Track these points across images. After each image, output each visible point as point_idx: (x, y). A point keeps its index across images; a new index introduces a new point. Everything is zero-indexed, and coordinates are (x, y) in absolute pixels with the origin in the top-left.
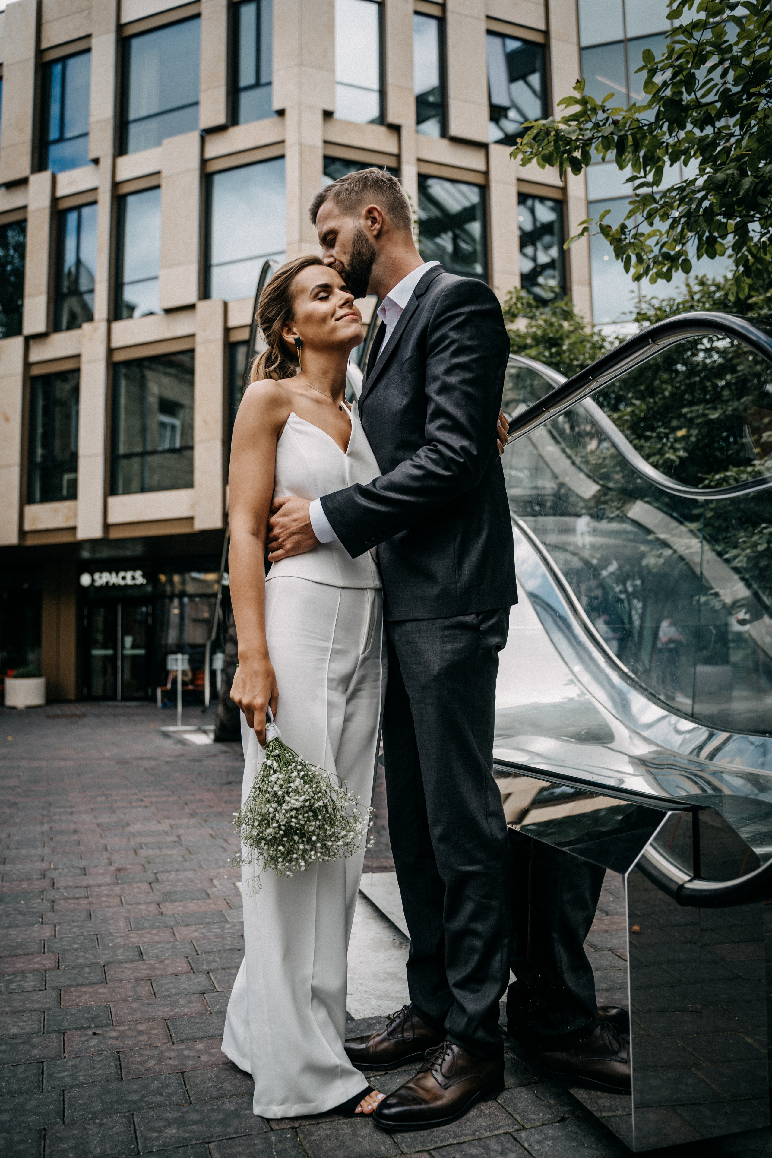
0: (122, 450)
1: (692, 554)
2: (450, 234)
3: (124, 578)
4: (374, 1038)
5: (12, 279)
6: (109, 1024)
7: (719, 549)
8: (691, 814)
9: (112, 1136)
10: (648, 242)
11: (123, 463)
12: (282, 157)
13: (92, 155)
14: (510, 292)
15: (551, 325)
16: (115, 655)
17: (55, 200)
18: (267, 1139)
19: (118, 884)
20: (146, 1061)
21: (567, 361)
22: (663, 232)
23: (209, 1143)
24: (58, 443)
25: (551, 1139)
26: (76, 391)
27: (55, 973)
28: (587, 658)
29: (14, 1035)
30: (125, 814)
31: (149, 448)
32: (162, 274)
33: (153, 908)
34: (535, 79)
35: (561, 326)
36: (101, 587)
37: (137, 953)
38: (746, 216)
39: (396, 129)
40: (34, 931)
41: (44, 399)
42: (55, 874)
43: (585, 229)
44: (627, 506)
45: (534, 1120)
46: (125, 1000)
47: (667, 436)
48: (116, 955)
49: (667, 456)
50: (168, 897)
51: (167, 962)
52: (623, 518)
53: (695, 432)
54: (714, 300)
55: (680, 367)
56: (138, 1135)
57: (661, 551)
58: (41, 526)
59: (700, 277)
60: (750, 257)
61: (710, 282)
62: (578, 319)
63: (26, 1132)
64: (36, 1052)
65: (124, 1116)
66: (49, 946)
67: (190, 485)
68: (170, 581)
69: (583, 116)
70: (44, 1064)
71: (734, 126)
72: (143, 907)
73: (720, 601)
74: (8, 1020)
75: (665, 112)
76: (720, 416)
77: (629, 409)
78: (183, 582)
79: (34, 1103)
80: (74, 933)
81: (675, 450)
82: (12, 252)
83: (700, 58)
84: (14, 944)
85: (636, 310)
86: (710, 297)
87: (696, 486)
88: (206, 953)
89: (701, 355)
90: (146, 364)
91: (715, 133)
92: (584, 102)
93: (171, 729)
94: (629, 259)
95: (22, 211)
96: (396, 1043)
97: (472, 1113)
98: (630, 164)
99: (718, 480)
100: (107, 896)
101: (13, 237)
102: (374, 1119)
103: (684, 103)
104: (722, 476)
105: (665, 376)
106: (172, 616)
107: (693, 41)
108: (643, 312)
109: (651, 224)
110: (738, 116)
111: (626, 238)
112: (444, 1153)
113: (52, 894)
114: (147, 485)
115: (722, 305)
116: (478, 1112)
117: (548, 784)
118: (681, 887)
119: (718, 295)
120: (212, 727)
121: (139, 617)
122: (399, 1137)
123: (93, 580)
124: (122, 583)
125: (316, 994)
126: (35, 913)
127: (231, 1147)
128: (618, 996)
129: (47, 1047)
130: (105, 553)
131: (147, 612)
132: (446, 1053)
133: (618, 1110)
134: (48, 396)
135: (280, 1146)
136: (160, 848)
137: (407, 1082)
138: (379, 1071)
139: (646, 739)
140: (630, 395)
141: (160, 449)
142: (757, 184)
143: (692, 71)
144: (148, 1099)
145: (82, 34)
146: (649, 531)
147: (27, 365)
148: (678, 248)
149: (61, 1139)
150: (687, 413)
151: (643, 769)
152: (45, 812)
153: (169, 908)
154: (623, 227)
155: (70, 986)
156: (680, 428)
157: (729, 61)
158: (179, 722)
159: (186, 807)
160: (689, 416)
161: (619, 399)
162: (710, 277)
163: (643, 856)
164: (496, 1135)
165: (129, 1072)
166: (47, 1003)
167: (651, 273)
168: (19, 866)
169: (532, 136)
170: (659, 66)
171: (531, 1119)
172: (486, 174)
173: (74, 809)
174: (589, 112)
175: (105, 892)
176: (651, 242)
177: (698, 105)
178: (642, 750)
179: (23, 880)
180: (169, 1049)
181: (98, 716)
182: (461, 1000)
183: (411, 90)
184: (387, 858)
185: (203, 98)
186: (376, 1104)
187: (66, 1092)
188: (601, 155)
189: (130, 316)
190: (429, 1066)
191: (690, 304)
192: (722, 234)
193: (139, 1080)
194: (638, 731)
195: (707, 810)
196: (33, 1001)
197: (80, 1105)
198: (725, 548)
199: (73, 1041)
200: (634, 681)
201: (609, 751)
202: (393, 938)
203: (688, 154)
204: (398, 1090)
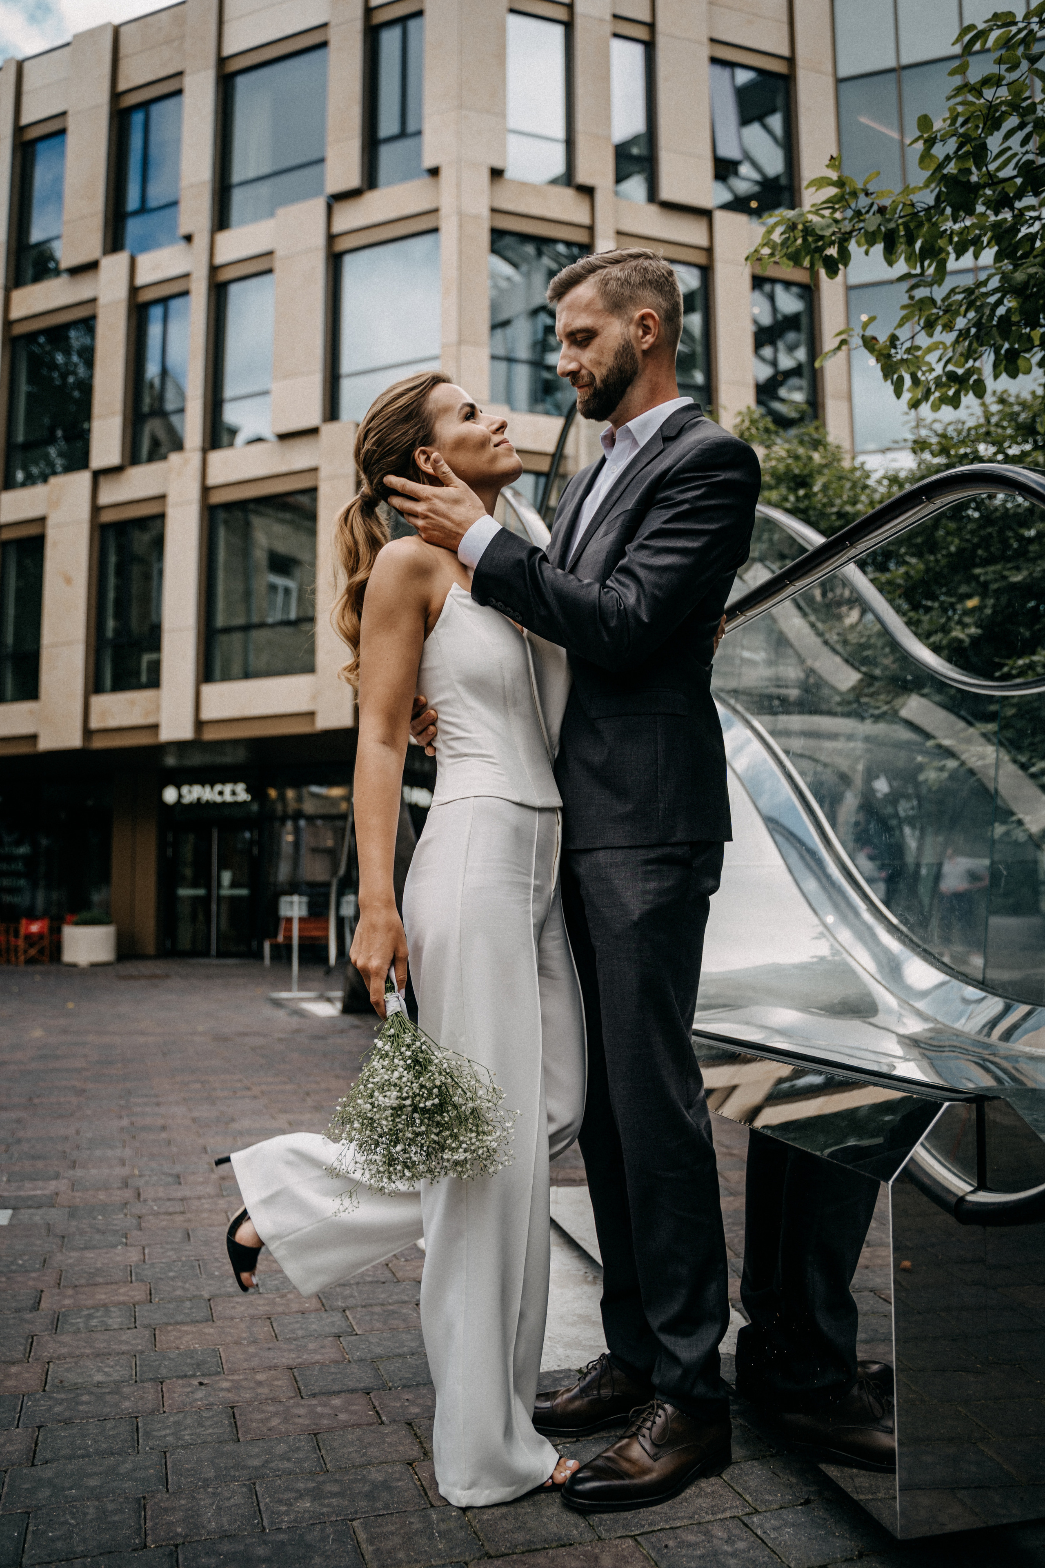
0: (220, 621)
1: (985, 766)
3: (221, 793)
4: (563, 1394)
5: (76, 394)
6: (219, 1373)
7: (1023, 759)
8: (974, 1106)
9: (230, 1508)
10: (927, 358)
11: (223, 638)
12: (436, 230)
13: (184, 230)
14: (740, 413)
15: (797, 458)
16: (208, 896)
17: (134, 290)
18: (426, 1518)
19: (223, 1196)
20: (268, 1419)
21: (819, 506)
22: (947, 346)
23: (352, 1520)
24: (134, 611)
25: (793, 1525)
26: (159, 543)
27: (147, 1307)
28: (843, 905)
29: (99, 1383)
30: (228, 1106)
31: (255, 619)
32: (274, 387)
34: (776, 121)
35: (810, 458)
36: (191, 805)
39: (588, 191)
40: (116, 1254)
41: (118, 554)
42: (141, 1182)
43: (843, 342)
44: (898, 702)
45: (771, 1502)
46: (237, 1343)
47: (952, 606)
48: (224, 1286)
49: (954, 634)
51: (290, 1296)
52: (893, 716)
53: (991, 602)
54: (1017, 424)
55: (972, 513)
56: (263, 1508)
57: (943, 763)
58: (112, 723)
59: (998, 393)
61: (1012, 400)
62: (833, 449)
63: (121, 1500)
64: (127, 1404)
65: (244, 1485)
66: (137, 1274)
67: (309, 668)
68: (282, 797)
69: (839, 202)
70: (139, 1419)
73: (1025, 831)
74: (89, 1363)
75: (948, 194)
76: (1024, 579)
77: (902, 570)
78: (299, 799)
79: (128, 1466)
80: (169, 1257)
81: (965, 626)
82: (75, 359)
83: (994, 122)
84: (92, 1271)
85: (913, 437)
86: (1012, 419)
87: (991, 678)
89: (1001, 497)
90: (252, 506)
91: (1014, 216)
92: (840, 183)
93: (284, 995)
94: (901, 380)
95: (90, 305)
96: (591, 1403)
97: (688, 1491)
98: (903, 256)
99: (1021, 667)
100: (209, 1211)
101: (77, 338)
102: (563, 1496)
103: (972, 181)
104: (1027, 661)
105: (952, 525)
106: (284, 845)
107: (982, 101)
108: (922, 440)
109: (931, 335)
111: (897, 353)
112: (654, 1540)
113: (138, 1208)
114: (251, 669)
116: (697, 1491)
118: (962, 1200)
119: (1023, 416)
120: (339, 994)
121: (240, 846)
122: (595, 1519)
123: (180, 796)
124: (218, 799)
126: (117, 1231)
127: (381, 1526)
128: (881, 1349)
129: (142, 1398)
130: (196, 759)
131: (251, 839)
132: (657, 1414)
133: (880, 1491)
134: (121, 550)
135: (443, 1526)
137: (605, 1452)
138: (569, 1437)
139: (920, 1014)
140: (903, 550)
141: (270, 620)
143: (983, 139)
144: (272, 1465)
145: (171, 71)
146: (928, 736)
147: (96, 509)
148: (968, 365)
149: (166, 1510)
150: (980, 575)
151: (915, 1052)
152: (122, 1103)
154: (893, 339)
155: (167, 1324)
156: (969, 596)
157: (1032, 125)
158: (295, 986)
159: (308, 1099)
160: (982, 579)
161: (889, 555)
162: (1014, 394)
163: (912, 1159)
164: (721, 1520)
165: (247, 1432)
166: (138, 1344)
167: (932, 398)
168: (94, 1171)
170: (940, 135)
171: (768, 1501)
172: (709, 251)
173: (161, 1099)
174: (847, 197)
175: (206, 1206)
176: (932, 358)
177: (991, 182)
178: (914, 1026)
179: (98, 1189)
180: (297, 1405)
181: (186, 977)
182: (672, 1347)
183: (608, 138)
184: (576, 1168)
185: (331, 153)
187: (168, 1455)
188: (865, 250)
189: (231, 444)
190: (634, 1431)
191: (985, 429)
192: (1026, 346)
193: (260, 1442)
194: (911, 1002)
195: (996, 1102)
196: (121, 1342)
197: (188, 1470)
198: (1031, 758)
199: (174, 1392)
200: (907, 936)
201: (871, 1028)
202: (584, 1270)
203: (979, 244)
204: (594, 1460)
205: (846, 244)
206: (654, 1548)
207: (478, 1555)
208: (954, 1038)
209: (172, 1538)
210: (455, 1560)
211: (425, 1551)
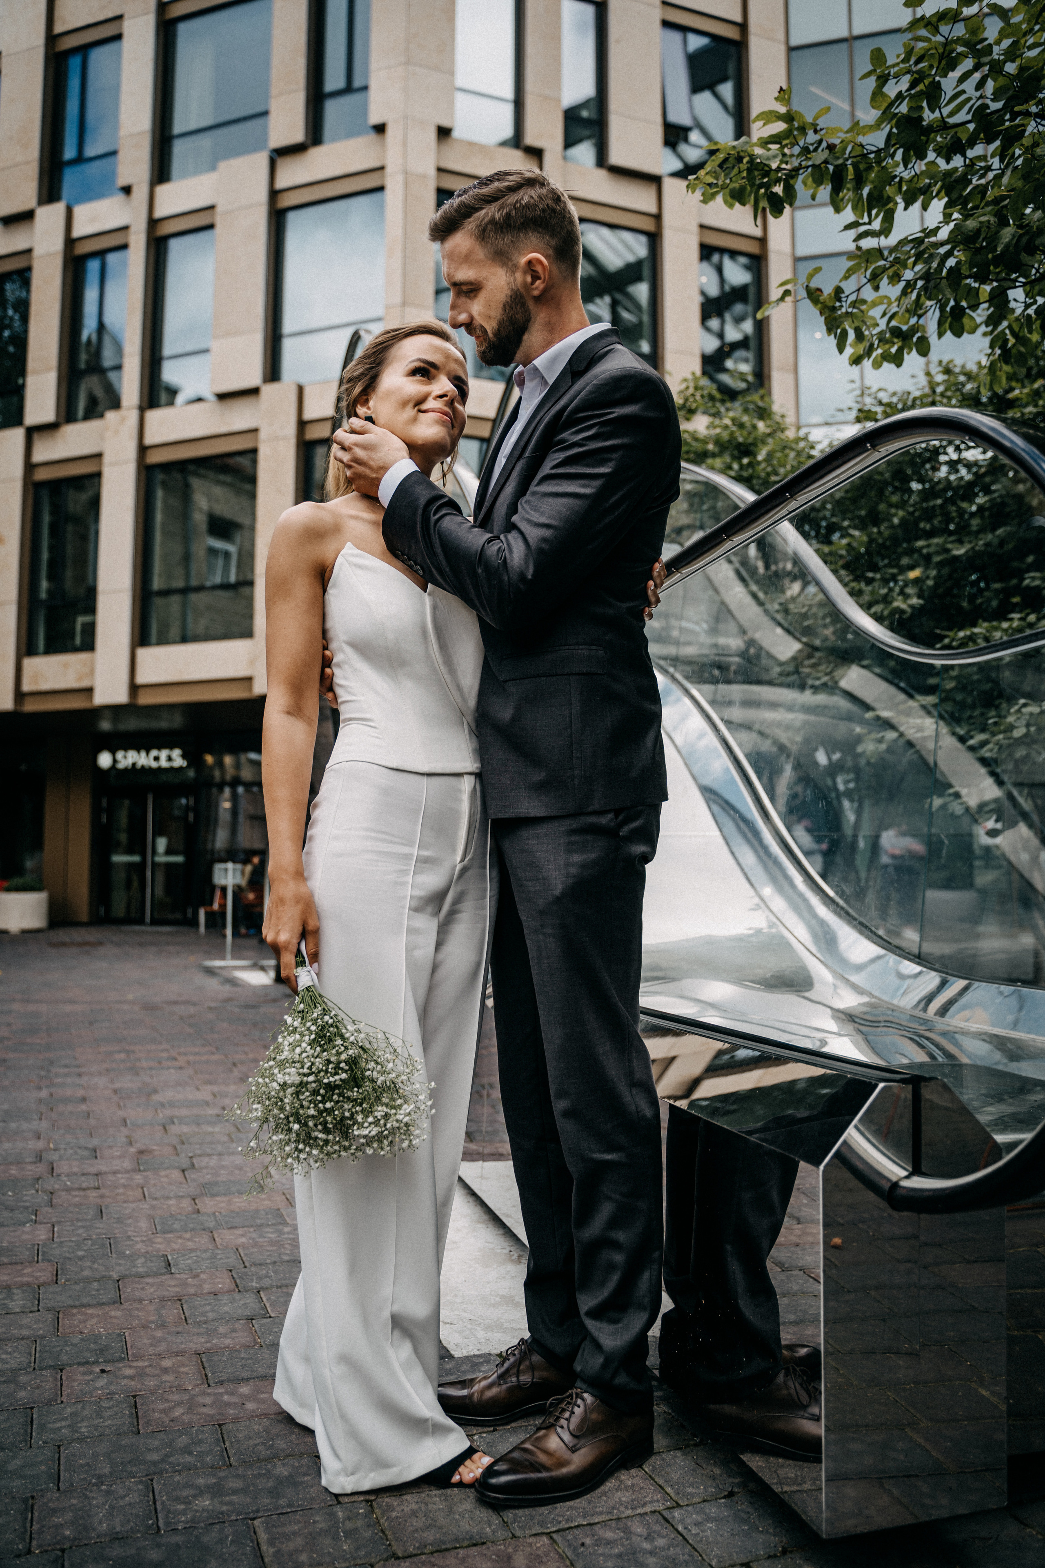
0: (157, 584)
1: (924, 738)
2: (607, 299)
3: (156, 759)
4: (480, 1381)
5: (11, 349)
6: (123, 1359)
7: (962, 732)
8: (910, 1087)
9: (123, 1508)
10: (872, 313)
11: (158, 601)
12: (381, 189)
13: (122, 182)
14: (685, 380)
15: (741, 426)
16: (143, 863)
17: (70, 242)
18: (331, 1514)
19: (140, 1170)
20: (171, 1409)
21: (763, 475)
22: (893, 299)
23: (253, 1519)
24: (69, 574)
25: (715, 1520)
26: (95, 503)
27: (52, 1289)
28: (779, 876)
30: (151, 1077)
31: (194, 583)
32: (214, 345)
33: (186, 1204)
34: (727, 90)
35: (754, 427)
36: (126, 770)
37: (163, 1264)
38: (1004, 279)
39: (536, 154)
40: (23, 1232)
41: (52, 513)
42: (55, 1157)
43: (787, 293)
44: (837, 673)
45: (693, 1495)
46: (145, 1327)
47: (894, 578)
48: (135, 1267)
49: (895, 604)
50: (208, 1189)
51: (203, 1276)
52: (831, 688)
53: (933, 573)
54: (962, 394)
55: (915, 486)
56: (159, 1507)
57: (881, 735)
58: (45, 686)
59: (944, 364)
60: (1009, 337)
61: (957, 370)
62: (778, 418)
63: (8, 1500)
64: (22, 1394)
65: (141, 1481)
66: (44, 1252)
67: (247, 633)
68: (220, 764)
69: (787, 138)
70: (34, 1410)
71: (992, 156)
72: (172, 1202)
73: (962, 804)
75: (898, 135)
76: (967, 552)
77: (844, 541)
78: (237, 766)
79: (18, 1462)
80: (79, 1235)
81: (906, 597)
82: (10, 312)
83: (949, 62)
85: (858, 406)
86: (958, 390)
87: (931, 646)
88: (255, 1265)
89: (944, 469)
90: (191, 468)
91: (965, 165)
92: (789, 118)
93: (218, 963)
94: (844, 335)
95: (25, 257)
96: (510, 1390)
98: (850, 206)
99: (962, 638)
100: (125, 1186)
101: (13, 291)
102: (476, 1490)
103: (924, 123)
104: (968, 633)
105: (895, 497)
106: (221, 811)
107: (939, 38)
108: (866, 408)
109: (877, 288)
110: (997, 143)
111: (842, 306)
112: (570, 1537)
113: (52, 1184)
114: (190, 633)
115: (973, 402)
116: (617, 1483)
117: (727, 1045)
118: (895, 1185)
119: (969, 387)
121: (177, 813)
122: (509, 1515)
123: (115, 761)
124: (154, 765)
125: (398, 1323)
126: (26, 1208)
127: (283, 1525)
128: (809, 1331)
129: (38, 1387)
130: (132, 724)
131: (187, 805)
132: (575, 1404)
133: (805, 1482)
134: (56, 510)
135: (349, 1525)
136: (198, 1124)
137: (523, 1442)
139: (855, 988)
140: (846, 523)
141: (208, 584)
142: (1021, 236)
143: (937, 78)
144: (172, 1459)
145: (110, 15)
146: (868, 707)
147: (30, 467)
148: (913, 321)
149: (54, 1511)
150: (922, 547)
151: (850, 1028)
152: (43, 1073)
153: (208, 1205)
154: (838, 291)
155: (72, 1307)
156: (912, 568)
157: (987, 68)
158: (229, 956)
159: (235, 1069)
160: (925, 551)
161: (832, 528)
162: (959, 362)
163: (845, 1142)
164: (640, 1515)
165: (148, 1423)
166: (39, 1329)
167: (874, 354)
168: (7, 1146)
169: (718, 162)
170: (893, 71)
171: (689, 1494)
172: (658, 217)
173: (83, 1070)
174: (796, 133)
175: (122, 1181)
176: (876, 313)
177: (943, 126)
178: (849, 1000)
179: (11, 1163)
180: (204, 1394)
181: (118, 945)
182: (596, 1334)
183: (558, 100)
185: (275, 107)
186: (480, 1470)
187: (62, 1449)
188: (812, 191)
189: (171, 403)
190: (552, 1421)
191: (930, 399)
192: (972, 302)
193: (162, 1434)
194: (846, 976)
195: (933, 1083)
196: (21, 1327)
197: (82, 1466)
198: (969, 731)
199: (74, 1380)
200: (842, 908)
201: (805, 1001)
202: (508, 1249)
203: (928, 194)
204: (510, 1452)
205: (792, 182)
206: (570, 1546)
207: (385, 1556)
208: (890, 1012)
209: (58, 1543)
210: (360, 1562)
211: (329, 1553)
